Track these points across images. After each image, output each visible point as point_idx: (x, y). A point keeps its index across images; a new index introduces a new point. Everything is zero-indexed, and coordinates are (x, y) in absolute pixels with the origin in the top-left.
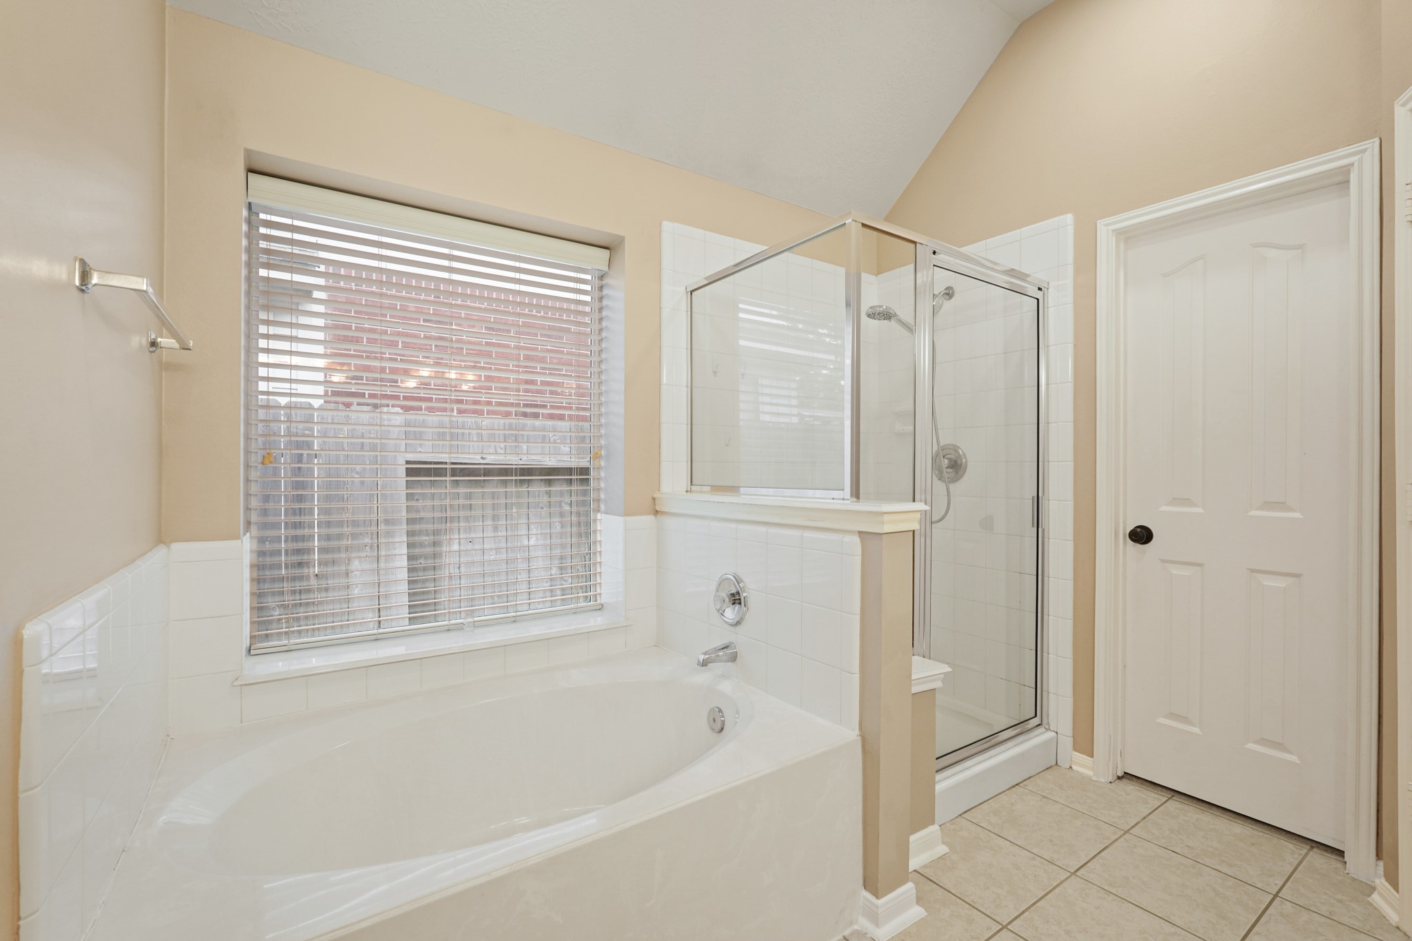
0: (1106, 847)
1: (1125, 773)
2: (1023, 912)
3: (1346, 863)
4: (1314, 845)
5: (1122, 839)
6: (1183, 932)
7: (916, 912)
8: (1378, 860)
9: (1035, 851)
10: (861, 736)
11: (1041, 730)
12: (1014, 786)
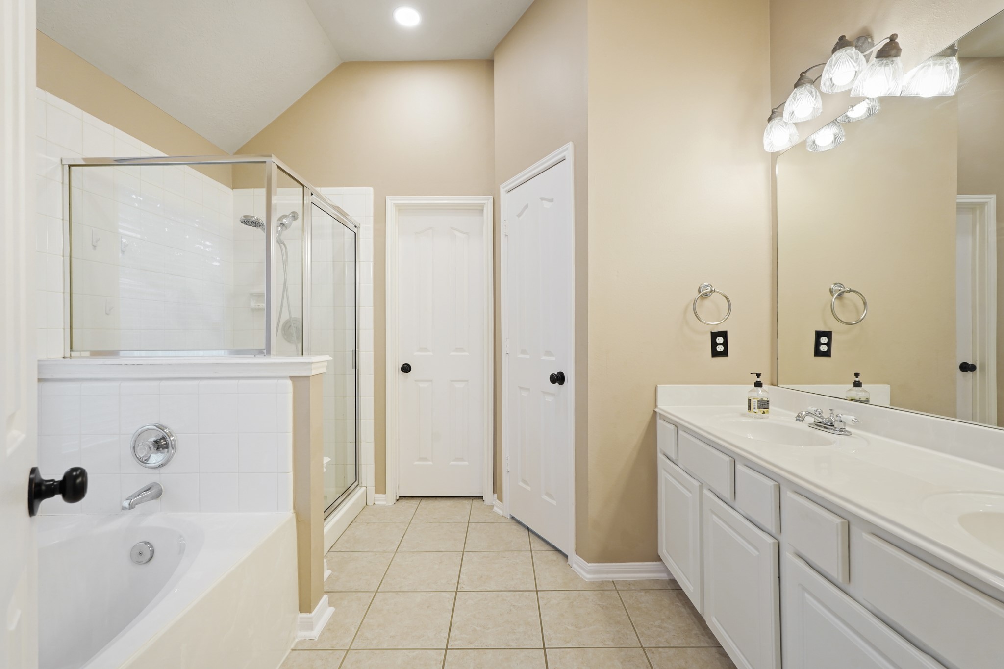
0: (405, 534)
1: (400, 497)
2: (382, 580)
3: (484, 501)
4: (473, 498)
5: (409, 527)
6: (446, 553)
7: (331, 610)
8: (494, 493)
9: (375, 550)
10: (295, 512)
11: (359, 487)
12: (350, 524)
